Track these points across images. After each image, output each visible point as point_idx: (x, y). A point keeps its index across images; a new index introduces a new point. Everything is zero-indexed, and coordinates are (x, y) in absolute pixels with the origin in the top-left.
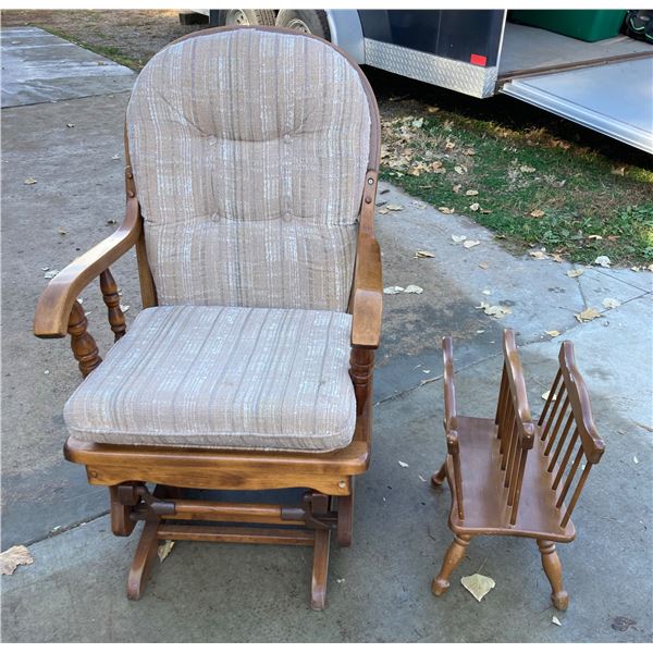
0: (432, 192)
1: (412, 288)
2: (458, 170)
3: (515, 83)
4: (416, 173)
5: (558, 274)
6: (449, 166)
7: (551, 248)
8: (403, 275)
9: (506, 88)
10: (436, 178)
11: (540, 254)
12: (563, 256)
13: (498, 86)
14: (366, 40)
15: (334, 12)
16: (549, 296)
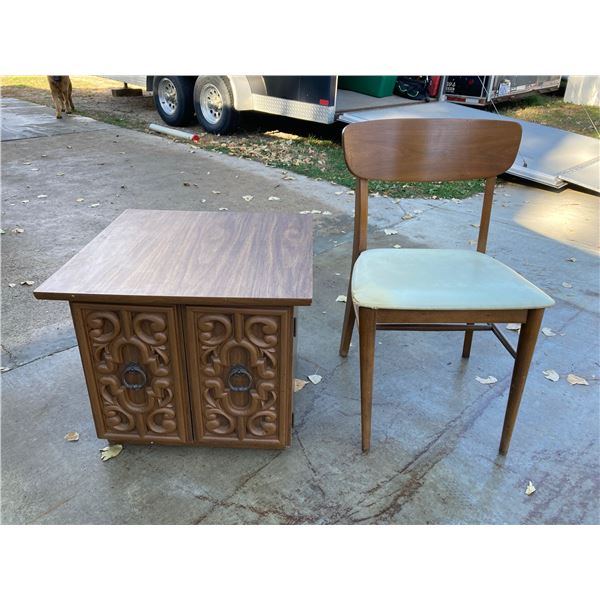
0: (310, 172)
1: (314, 211)
2: (320, 162)
3: (345, 115)
4: (297, 164)
5: (388, 202)
6: (316, 161)
7: (382, 193)
8: (307, 207)
9: (340, 118)
10: (310, 166)
11: (377, 195)
12: (388, 195)
13: (336, 117)
14: (254, 95)
15: (234, 78)
16: (387, 211)
